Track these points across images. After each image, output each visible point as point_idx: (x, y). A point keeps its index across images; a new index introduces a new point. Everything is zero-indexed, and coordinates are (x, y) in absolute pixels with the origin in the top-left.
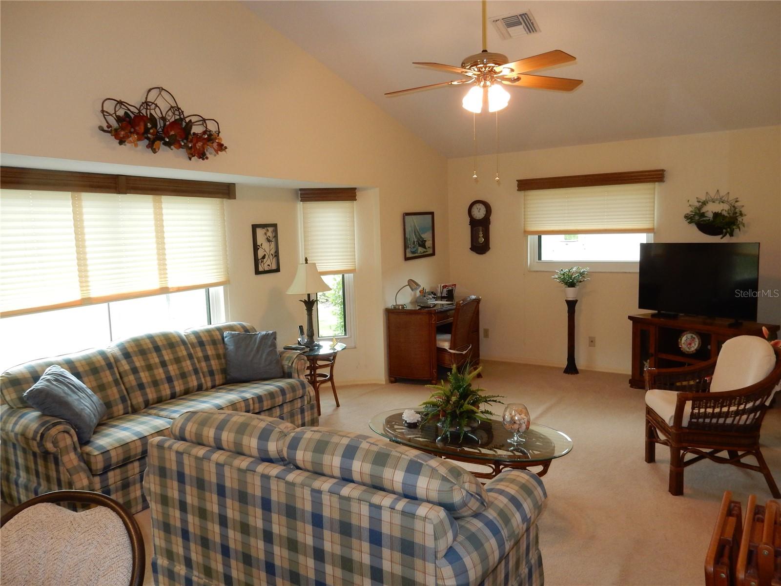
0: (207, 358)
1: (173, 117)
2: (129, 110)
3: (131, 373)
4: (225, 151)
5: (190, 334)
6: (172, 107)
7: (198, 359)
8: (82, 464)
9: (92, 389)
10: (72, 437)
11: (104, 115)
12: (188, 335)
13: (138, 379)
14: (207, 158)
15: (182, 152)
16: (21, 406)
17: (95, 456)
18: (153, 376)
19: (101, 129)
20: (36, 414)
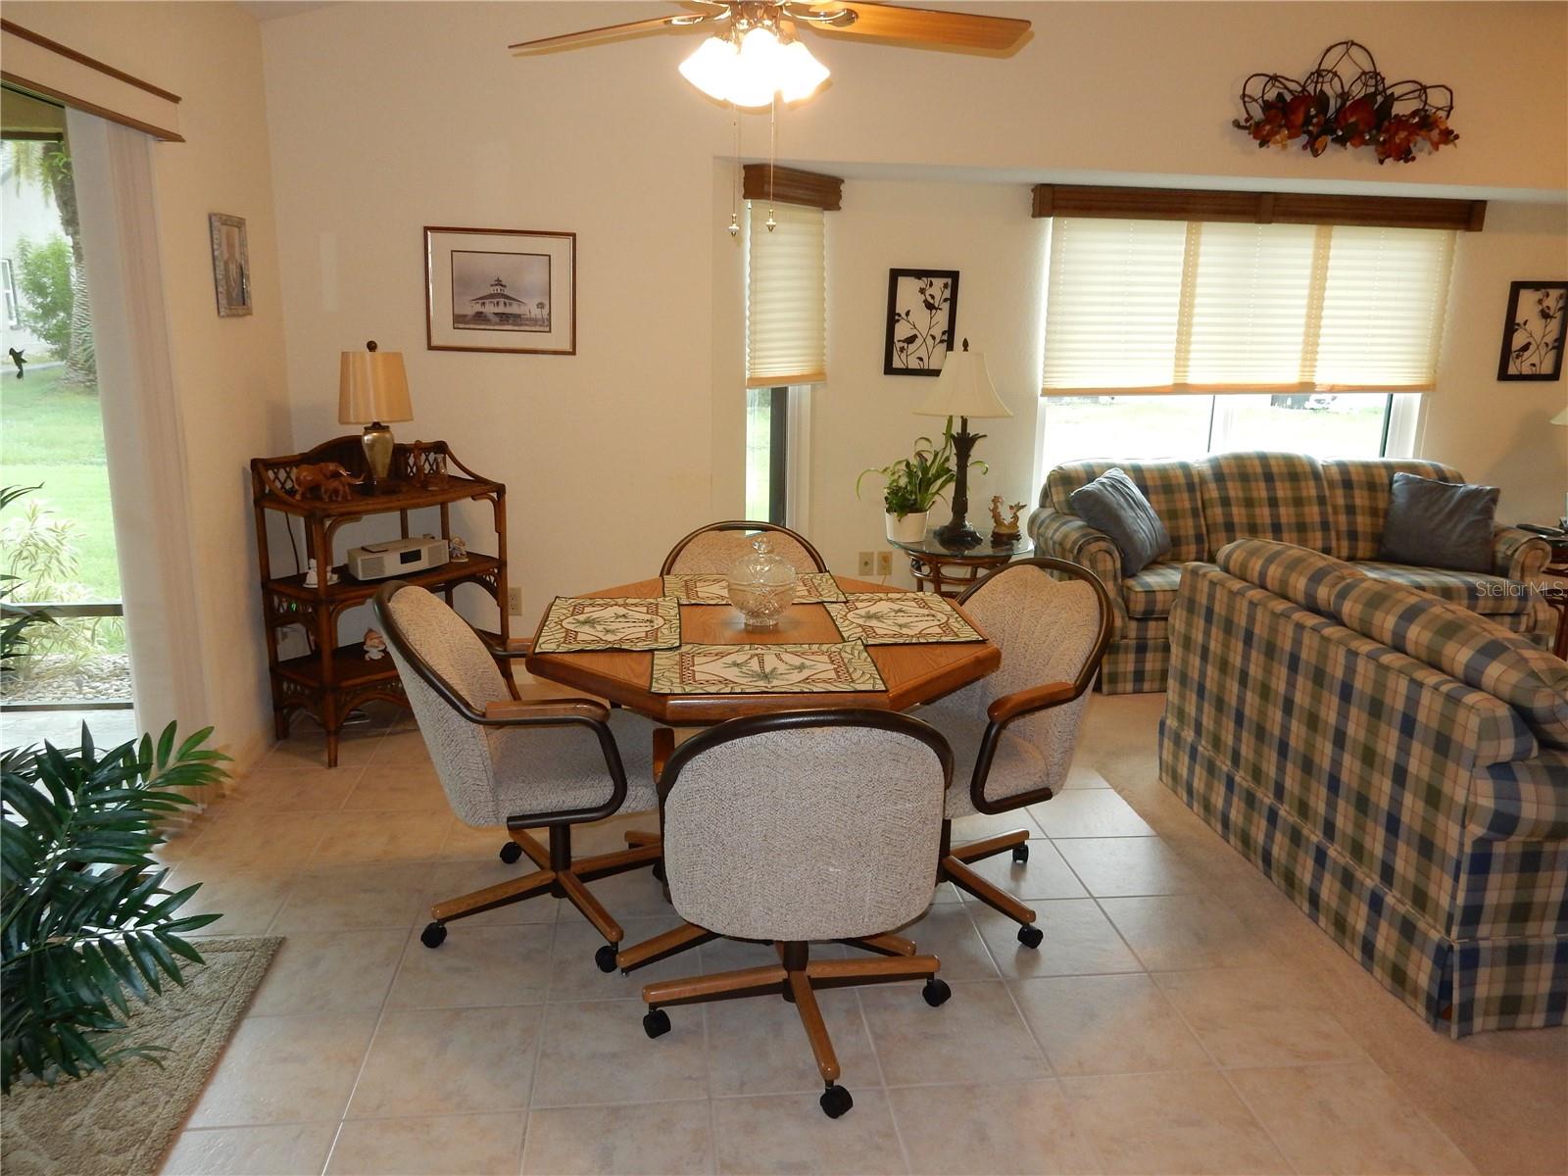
0: (1351, 510)
1: (1364, 90)
2: (1286, 88)
3: (1219, 503)
4: (1455, 145)
5: (1332, 465)
6: (1364, 73)
7: (1335, 507)
8: (1120, 600)
9: (1159, 513)
10: (1114, 562)
11: (1244, 102)
12: (1327, 466)
13: (1228, 515)
14: (1414, 159)
15: (1368, 152)
16: (1067, 511)
17: (1136, 592)
18: (1251, 516)
19: (1237, 124)
20: (1080, 523)
